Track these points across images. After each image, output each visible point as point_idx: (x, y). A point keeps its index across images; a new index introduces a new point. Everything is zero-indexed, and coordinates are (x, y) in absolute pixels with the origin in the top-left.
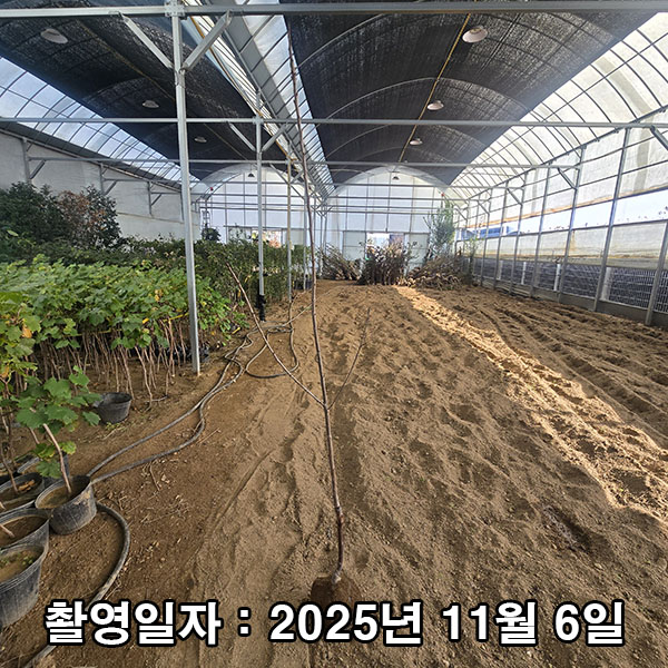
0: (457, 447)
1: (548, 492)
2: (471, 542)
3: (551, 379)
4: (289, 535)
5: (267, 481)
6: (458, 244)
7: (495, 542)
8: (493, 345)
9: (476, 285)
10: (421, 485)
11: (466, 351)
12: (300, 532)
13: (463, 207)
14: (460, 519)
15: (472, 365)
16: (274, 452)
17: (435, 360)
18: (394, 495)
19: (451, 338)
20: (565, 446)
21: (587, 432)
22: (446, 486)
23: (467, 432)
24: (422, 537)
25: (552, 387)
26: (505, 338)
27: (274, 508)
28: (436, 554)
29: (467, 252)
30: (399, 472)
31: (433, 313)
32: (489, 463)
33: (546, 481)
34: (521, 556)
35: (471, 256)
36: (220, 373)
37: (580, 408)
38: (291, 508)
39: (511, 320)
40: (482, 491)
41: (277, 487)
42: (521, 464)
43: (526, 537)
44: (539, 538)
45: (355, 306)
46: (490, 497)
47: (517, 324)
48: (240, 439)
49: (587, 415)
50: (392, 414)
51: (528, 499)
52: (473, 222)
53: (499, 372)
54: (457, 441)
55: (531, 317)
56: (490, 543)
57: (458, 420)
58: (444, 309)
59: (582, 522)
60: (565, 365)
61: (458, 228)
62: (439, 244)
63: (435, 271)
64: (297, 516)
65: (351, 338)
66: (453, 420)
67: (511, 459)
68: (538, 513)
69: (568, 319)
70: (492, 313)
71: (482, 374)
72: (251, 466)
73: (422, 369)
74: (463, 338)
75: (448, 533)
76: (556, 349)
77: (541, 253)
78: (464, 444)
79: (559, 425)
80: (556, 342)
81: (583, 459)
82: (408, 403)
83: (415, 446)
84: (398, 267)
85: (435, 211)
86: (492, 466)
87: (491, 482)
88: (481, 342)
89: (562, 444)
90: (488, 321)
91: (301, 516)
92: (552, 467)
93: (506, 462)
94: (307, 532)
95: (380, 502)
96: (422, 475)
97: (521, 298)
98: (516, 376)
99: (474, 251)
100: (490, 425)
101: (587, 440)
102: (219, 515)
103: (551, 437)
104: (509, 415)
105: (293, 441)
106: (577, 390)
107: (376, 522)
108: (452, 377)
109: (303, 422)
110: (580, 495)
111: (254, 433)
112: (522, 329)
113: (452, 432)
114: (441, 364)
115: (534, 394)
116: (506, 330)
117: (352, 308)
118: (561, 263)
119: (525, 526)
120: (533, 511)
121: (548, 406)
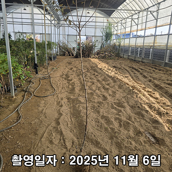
0: (117, 116)
1: (147, 128)
2: (123, 145)
3: (148, 91)
4: (62, 150)
5: (51, 133)
6: (114, 41)
7: (131, 144)
8: (128, 81)
9: (121, 57)
10: (106, 129)
11: (118, 83)
12: (67, 148)
13: (115, 26)
14: (120, 138)
15: (121, 88)
16: (52, 123)
17: (108, 87)
18: (98, 133)
19: (113, 78)
20: (153, 114)
21: (159, 108)
22: (115, 129)
23: (121, 111)
24: (108, 145)
25: (148, 94)
26: (132, 77)
27: (56, 142)
28: (113, 149)
29: (117, 44)
30: (98, 126)
31: (106, 69)
32: (128, 121)
33: (146, 124)
34: (139, 147)
35: (119, 46)
36: (23, 96)
37: (158, 101)
38: (62, 141)
39: (134, 70)
40: (126, 129)
41: (56, 135)
42: (138, 120)
43: (140, 141)
44: (144, 141)
45: (75, 67)
46: (129, 131)
47: (136, 72)
48: (37, 120)
49: (160, 103)
50: (94, 107)
51: (141, 130)
52: (119, 32)
53: (131, 90)
54: (117, 114)
55: (141, 69)
56: (129, 144)
57: (117, 107)
58: (110, 67)
59: (157, 136)
60: (153, 87)
61: (114, 34)
62: (106, 40)
63: (105, 52)
64: (65, 143)
65: (75, 80)
66: (115, 108)
67: (135, 119)
68: (144, 134)
69: (154, 69)
70: (127, 68)
71: (125, 91)
72: (44, 129)
73: (103, 90)
74: (117, 78)
75: (116, 143)
76: (150, 81)
77: (145, 44)
78: (119, 115)
79: (151, 107)
80: (150, 78)
81: (158, 117)
82: (99, 103)
83: (103, 117)
84: (91, 50)
85: (104, 27)
86: (129, 122)
87: (129, 126)
88: (123, 79)
89: (152, 113)
90: (126, 71)
91: (66, 143)
92: (148, 120)
93: (133, 120)
94: (69, 148)
95: (93, 136)
96: (106, 126)
97: (138, 62)
98: (136, 91)
99: (120, 44)
100: (128, 108)
101: (159, 111)
102: (35, 146)
103: (148, 111)
104: (134, 105)
105: (59, 119)
106: (157, 95)
107: (92, 142)
108: (114, 93)
109: (61, 112)
110: (157, 128)
111: (43, 117)
112: (138, 74)
113: (115, 112)
114: (110, 88)
115: (142, 97)
116: (133, 74)
117: (74, 68)
118: (152, 48)
119: (140, 138)
120: (142, 134)
121: (147, 101)
